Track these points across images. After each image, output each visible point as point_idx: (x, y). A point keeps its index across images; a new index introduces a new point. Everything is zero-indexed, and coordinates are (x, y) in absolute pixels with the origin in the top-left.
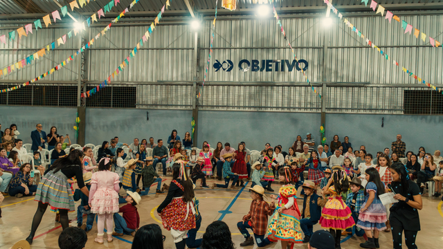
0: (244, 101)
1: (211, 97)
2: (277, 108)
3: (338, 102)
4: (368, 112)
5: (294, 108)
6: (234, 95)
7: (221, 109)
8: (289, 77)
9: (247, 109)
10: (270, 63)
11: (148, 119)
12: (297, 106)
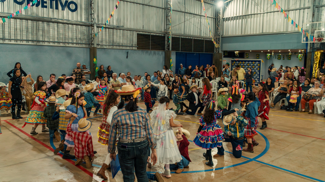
0: (21, 35)
2: (54, 42)
5: (68, 43)
8: (63, 16)
12: (70, 41)
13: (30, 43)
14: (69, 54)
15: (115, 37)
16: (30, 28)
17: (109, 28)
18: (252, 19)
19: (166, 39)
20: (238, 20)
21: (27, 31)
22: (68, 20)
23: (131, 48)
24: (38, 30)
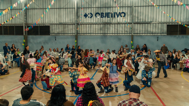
0: (98, 31)
1: (83, 29)
2: (112, 34)
3: (139, 30)
4: (151, 35)
5: (120, 34)
6: (93, 28)
7: (88, 35)
8: (117, 20)
9: (99, 35)
10: (109, 14)
11: (56, 40)
13: (101, 35)
14: (120, 39)
22: (120, 22)
23: (161, 34)
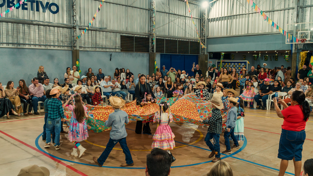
2: (35, 45)
5: (50, 46)
8: (44, 18)
9: (5, 46)
12: (52, 44)
13: (11, 46)
14: (51, 57)
15: (98, 39)
16: (10, 30)
17: (91, 30)
18: (238, 19)
19: (150, 41)
20: (223, 21)
21: (8, 34)
22: (50, 22)
23: (114, 50)
24: (18, 32)
